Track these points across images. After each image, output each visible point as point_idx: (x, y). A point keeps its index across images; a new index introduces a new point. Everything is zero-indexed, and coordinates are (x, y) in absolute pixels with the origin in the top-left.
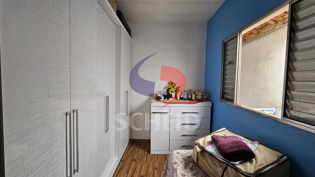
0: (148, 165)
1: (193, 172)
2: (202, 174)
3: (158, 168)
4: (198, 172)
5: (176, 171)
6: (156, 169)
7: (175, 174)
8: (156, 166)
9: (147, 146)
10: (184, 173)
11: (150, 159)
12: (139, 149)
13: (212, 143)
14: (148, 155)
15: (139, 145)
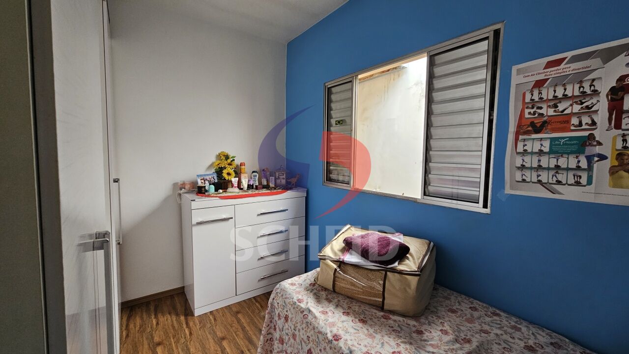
0: (201, 341)
1: (334, 303)
2: (346, 301)
3: (228, 336)
4: (339, 301)
5: (310, 311)
6: (223, 339)
7: (310, 317)
8: (219, 334)
9: (178, 304)
10: (322, 309)
11: (198, 327)
12: (160, 315)
13: (349, 250)
14: (189, 322)
15: (152, 308)
